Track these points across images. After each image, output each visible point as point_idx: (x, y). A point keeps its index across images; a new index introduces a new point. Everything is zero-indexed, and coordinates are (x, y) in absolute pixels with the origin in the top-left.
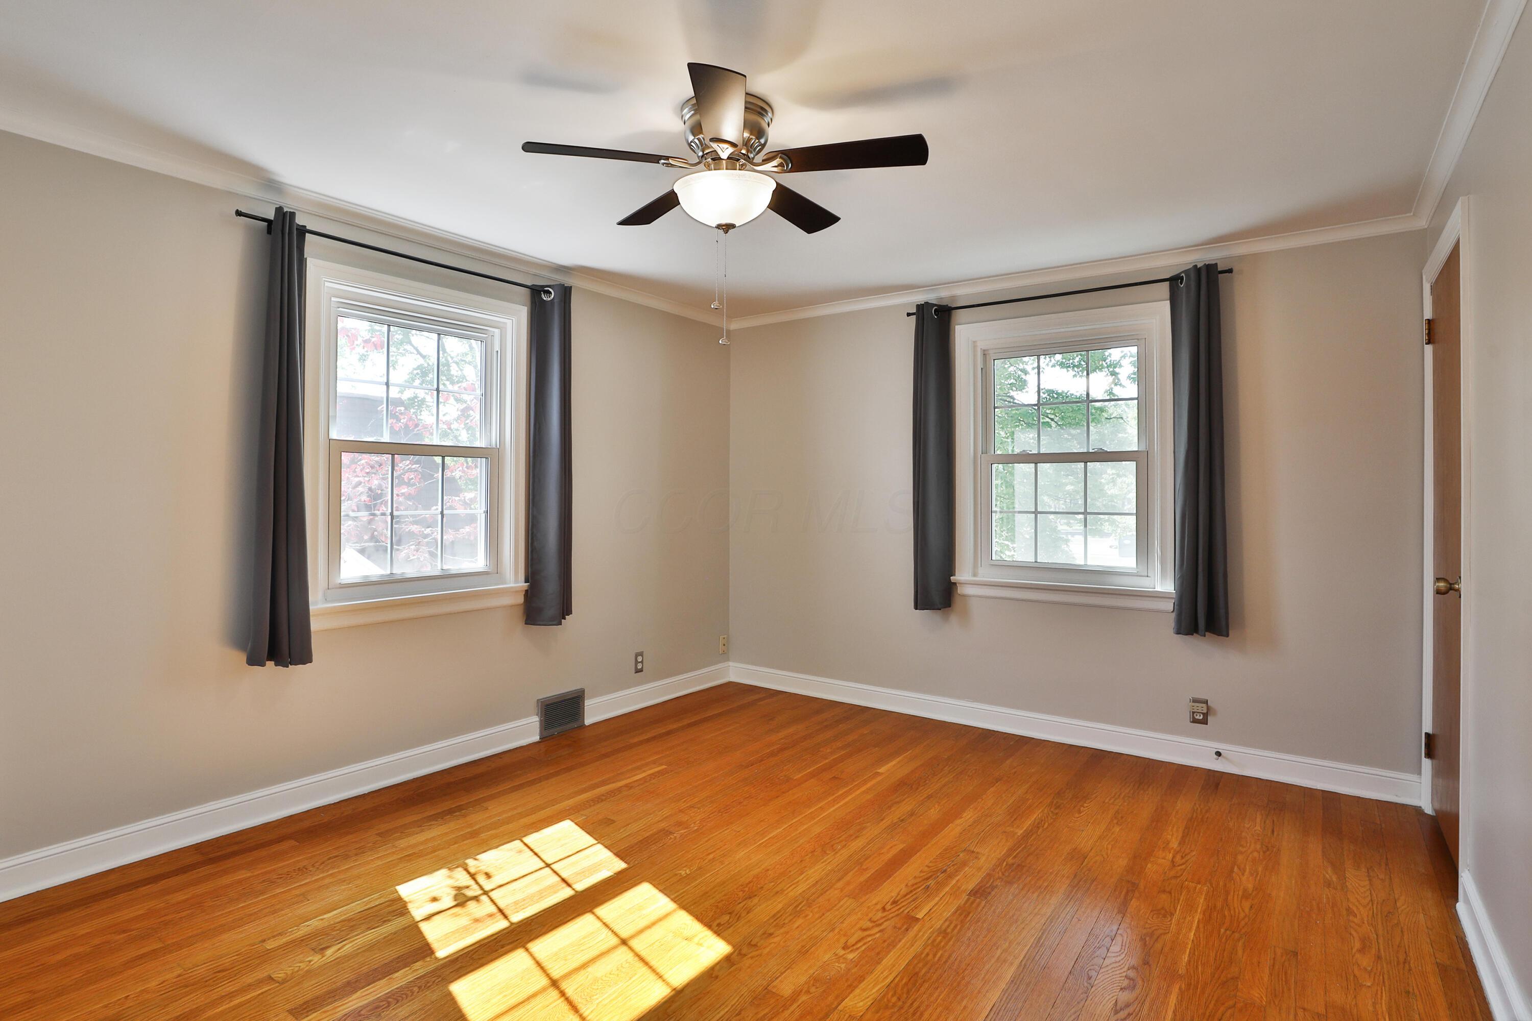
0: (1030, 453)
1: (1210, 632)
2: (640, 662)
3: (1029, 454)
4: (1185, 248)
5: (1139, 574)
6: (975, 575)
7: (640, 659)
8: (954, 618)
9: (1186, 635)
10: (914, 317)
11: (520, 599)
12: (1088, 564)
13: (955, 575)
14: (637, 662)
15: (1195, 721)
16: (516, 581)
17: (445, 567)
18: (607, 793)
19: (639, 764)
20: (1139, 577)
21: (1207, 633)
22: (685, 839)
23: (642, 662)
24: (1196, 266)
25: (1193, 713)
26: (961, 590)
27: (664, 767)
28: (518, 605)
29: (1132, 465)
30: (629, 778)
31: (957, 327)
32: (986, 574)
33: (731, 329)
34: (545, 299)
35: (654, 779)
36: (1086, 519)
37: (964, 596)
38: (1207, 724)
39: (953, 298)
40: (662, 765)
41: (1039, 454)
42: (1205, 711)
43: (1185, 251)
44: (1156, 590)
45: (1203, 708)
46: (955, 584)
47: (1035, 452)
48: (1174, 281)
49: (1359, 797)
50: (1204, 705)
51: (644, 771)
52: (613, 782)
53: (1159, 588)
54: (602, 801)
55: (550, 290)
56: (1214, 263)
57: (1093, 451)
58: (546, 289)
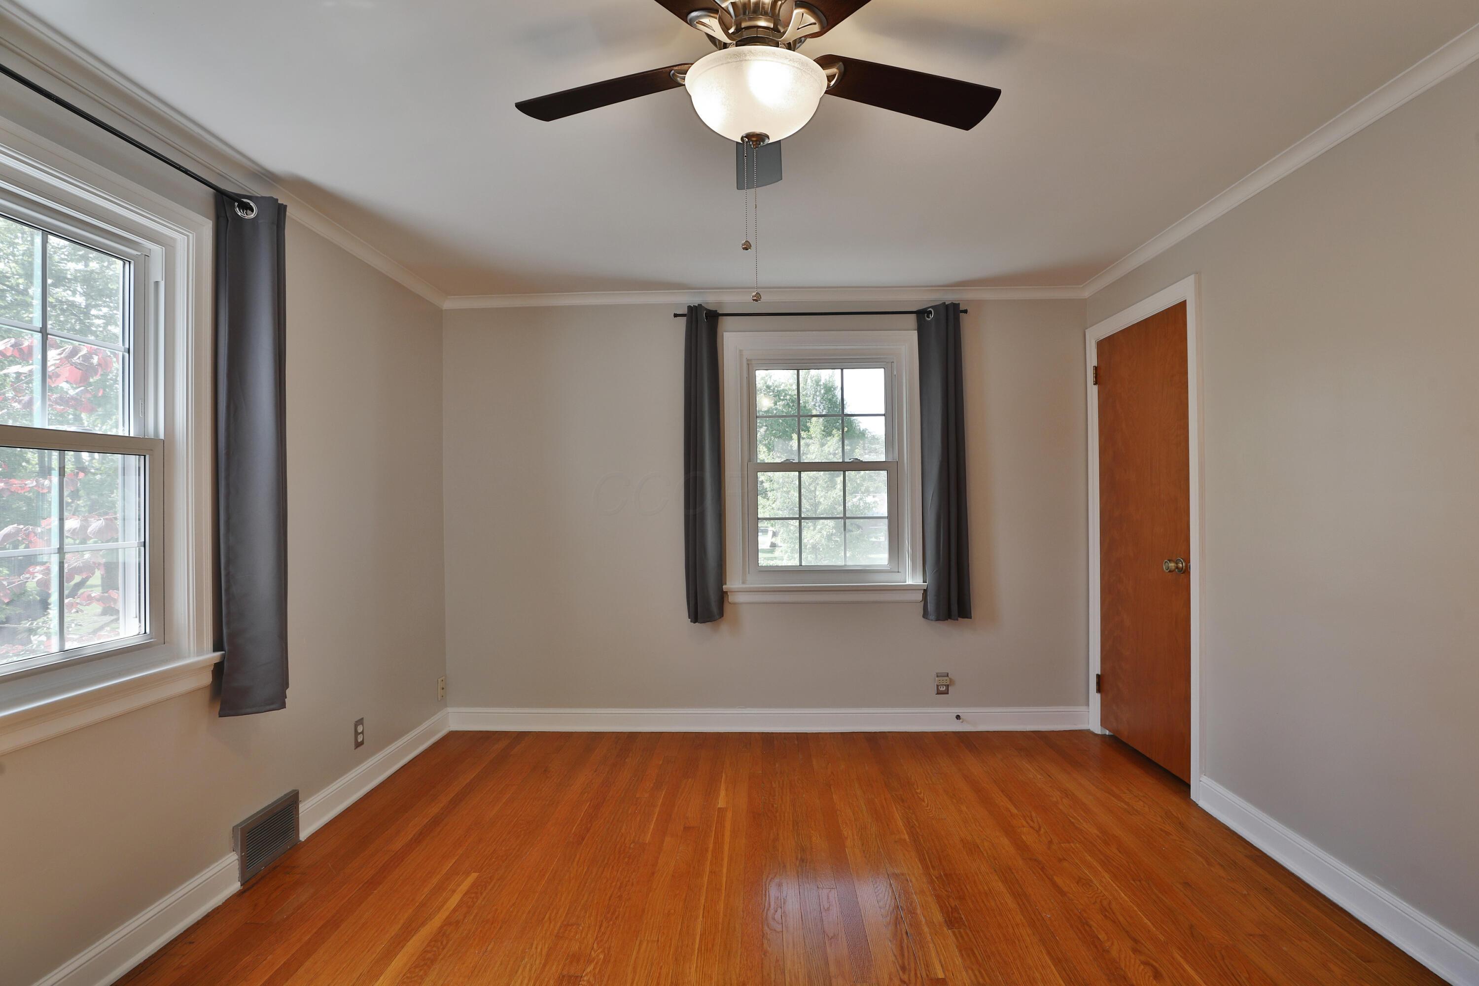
0: (794, 461)
1: (960, 617)
2: (360, 733)
3: (792, 462)
4: (932, 286)
5: (892, 570)
6: (743, 583)
7: (360, 729)
8: (724, 627)
9: (944, 620)
10: (684, 319)
11: (207, 679)
12: (847, 564)
13: (726, 584)
14: (357, 733)
15: (939, 693)
16: (200, 652)
17: (68, 646)
18: (428, 945)
19: (435, 880)
20: (891, 574)
21: (959, 618)
22: (605, 979)
23: (362, 733)
24: (945, 303)
25: (937, 686)
26: (732, 598)
27: (474, 876)
28: (205, 687)
29: (884, 474)
30: (439, 909)
31: (726, 335)
32: (754, 582)
33: (444, 309)
34: (239, 214)
35: (477, 898)
36: (845, 523)
37: (735, 604)
38: (948, 694)
39: (720, 304)
40: (468, 874)
41: (799, 463)
42: (948, 683)
43: (931, 290)
44: (907, 583)
45: (945, 680)
46: (726, 592)
47: (796, 461)
48: (921, 314)
49: (1053, 731)
50: (947, 678)
51: (454, 891)
52: (423, 924)
53: (909, 582)
54: (433, 961)
55: (252, 204)
56: (957, 303)
57: (850, 461)
58: (245, 200)
